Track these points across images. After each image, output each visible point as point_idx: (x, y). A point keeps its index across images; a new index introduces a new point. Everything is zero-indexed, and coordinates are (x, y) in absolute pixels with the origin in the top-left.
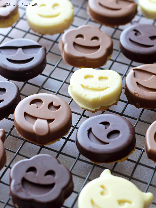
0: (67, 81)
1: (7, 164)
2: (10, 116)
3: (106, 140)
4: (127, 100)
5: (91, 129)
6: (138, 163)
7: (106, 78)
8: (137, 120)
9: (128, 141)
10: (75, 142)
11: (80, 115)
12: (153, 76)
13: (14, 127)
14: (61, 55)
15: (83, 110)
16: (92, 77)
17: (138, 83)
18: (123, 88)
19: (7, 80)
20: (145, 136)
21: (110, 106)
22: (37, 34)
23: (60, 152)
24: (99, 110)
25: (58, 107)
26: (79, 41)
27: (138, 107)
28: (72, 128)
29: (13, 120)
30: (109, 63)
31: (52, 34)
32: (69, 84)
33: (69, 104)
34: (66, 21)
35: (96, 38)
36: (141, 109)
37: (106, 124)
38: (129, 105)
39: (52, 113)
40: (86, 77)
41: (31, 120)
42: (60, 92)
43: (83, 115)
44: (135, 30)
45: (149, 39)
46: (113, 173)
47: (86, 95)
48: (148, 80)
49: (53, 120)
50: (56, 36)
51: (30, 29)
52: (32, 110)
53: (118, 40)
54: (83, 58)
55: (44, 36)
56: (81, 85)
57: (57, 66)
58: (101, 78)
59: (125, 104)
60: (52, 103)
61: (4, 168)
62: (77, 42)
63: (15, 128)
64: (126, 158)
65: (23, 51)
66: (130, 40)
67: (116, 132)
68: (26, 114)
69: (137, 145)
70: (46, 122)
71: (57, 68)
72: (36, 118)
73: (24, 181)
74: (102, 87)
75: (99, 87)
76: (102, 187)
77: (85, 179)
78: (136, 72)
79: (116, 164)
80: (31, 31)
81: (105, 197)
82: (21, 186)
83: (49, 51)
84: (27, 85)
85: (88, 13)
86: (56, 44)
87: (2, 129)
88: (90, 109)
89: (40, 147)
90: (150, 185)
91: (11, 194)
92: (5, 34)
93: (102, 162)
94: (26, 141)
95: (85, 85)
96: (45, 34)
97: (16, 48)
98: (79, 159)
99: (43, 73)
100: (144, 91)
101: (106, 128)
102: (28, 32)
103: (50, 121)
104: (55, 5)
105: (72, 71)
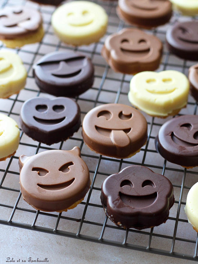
5: (172, 133)
7: (170, 80)
11: (149, 123)
15: (151, 117)
16: (153, 80)
22: (71, 46)
23: (143, 165)
24: (171, 114)
25: (130, 116)
26: (126, 46)
35: (142, 41)
37: (187, 125)
39: (126, 123)
40: (148, 81)
41: (105, 133)
43: (154, 124)
44: (181, 28)
47: (155, 100)
49: (130, 129)
51: (60, 43)
52: (102, 122)
56: (146, 91)
57: (106, 78)
58: (165, 81)
60: (121, 112)
65: (67, 64)
68: (97, 128)
70: (122, 132)
71: (106, 80)
72: (109, 130)
73: (122, 195)
77: (181, 187)
80: (63, 44)
82: (120, 201)
87: (76, 147)
88: (162, 114)
89: (119, 163)
96: (80, 46)
97: (57, 62)
98: (166, 168)
101: (189, 130)
102: (60, 46)
103: (127, 131)
104: (84, 13)
105: (123, 81)
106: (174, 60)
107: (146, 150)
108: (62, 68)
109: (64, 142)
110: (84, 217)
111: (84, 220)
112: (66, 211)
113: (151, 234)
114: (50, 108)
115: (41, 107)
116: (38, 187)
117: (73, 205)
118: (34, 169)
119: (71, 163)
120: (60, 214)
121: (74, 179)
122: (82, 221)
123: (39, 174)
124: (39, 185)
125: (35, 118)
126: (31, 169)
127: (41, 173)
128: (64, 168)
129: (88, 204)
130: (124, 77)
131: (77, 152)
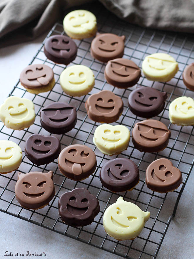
0: (91, 133)
1: (56, 195)
2: (55, 161)
3: (120, 177)
4: (134, 146)
5: (109, 169)
6: (141, 191)
7: (119, 132)
8: (140, 160)
9: (134, 177)
10: (100, 177)
11: (102, 157)
12: (151, 129)
13: (58, 167)
14: (87, 112)
15: (104, 154)
16: (109, 131)
17: (141, 135)
18: (131, 137)
19: (50, 133)
20: (145, 172)
21: (122, 151)
22: (68, 95)
23: (89, 185)
24: (115, 154)
25: (87, 155)
26: (100, 103)
27: (141, 151)
28: (97, 168)
29: (57, 163)
30: (121, 117)
31: (79, 96)
32: (94, 135)
33: (94, 151)
34: (89, 86)
35: (111, 100)
36: (143, 153)
37: (119, 165)
38: (135, 149)
39: (83, 159)
40: (105, 131)
41: (70, 164)
42: (87, 141)
43: (104, 158)
44: (139, 93)
45: (149, 100)
46: (125, 198)
47: (106, 145)
48: (147, 132)
49: (85, 164)
50: (82, 97)
51: (63, 92)
52: (70, 157)
53: (127, 98)
54: (103, 117)
55: (74, 97)
56: (102, 138)
57: (85, 121)
58: (115, 132)
59: (133, 148)
60: (83, 151)
61: (54, 197)
62: (98, 104)
63: (59, 169)
64: (133, 188)
65: (60, 112)
66: (136, 101)
67: (126, 171)
68: (66, 160)
69: (140, 179)
70: (79, 165)
71: (85, 123)
72: (73, 163)
73: (68, 206)
74: (116, 139)
75: (114, 139)
76: (118, 208)
78: (140, 126)
79: (127, 192)
80: (64, 93)
81: (119, 215)
82: (66, 209)
83: (78, 109)
84: (64, 136)
85: (105, 78)
86: (83, 103)
87: (51, 171)
88: (109, 154)
89: (76, 182)
90: (149, 205)
91: (60, 214)
92: (46, 97)
93: (117, 192)
94: (66, 178)
95: (105, 137)
96: (75, 96)
97: (55, 110)
98: (102, 189)
99: (75, 127)
100: (145, 141)
101: (120, 169)
102: (62, 94)
103: (82, 164)
104: (81, 74)
105: (95, 125)
106: (130, 113)
107: (94, 176)
108: (57, 115)
109: (48, 164)
110: (47, 214)
111: (47, 216)
112: (38, 209)
113: (82, 230)
114: (42, 143)
115: (37, 141)
116: (24, 194)
117: (42, 207)
118: (24, 183)
119: (45, 182)
120: (34, 211)
121: (44, 192)
122: (45, 216)
123: (26, 186)
124: (24, 193)
125: (33, 148)
126: (23, 182)
127: (28, 185)
128: (40, 184)
129: (51, 206)
130: (95, 123)
131: (51, 175)
